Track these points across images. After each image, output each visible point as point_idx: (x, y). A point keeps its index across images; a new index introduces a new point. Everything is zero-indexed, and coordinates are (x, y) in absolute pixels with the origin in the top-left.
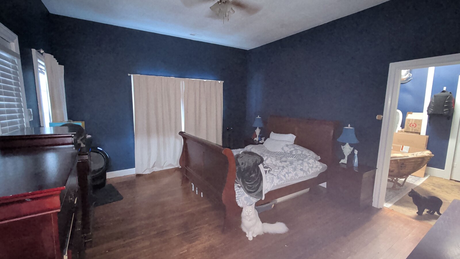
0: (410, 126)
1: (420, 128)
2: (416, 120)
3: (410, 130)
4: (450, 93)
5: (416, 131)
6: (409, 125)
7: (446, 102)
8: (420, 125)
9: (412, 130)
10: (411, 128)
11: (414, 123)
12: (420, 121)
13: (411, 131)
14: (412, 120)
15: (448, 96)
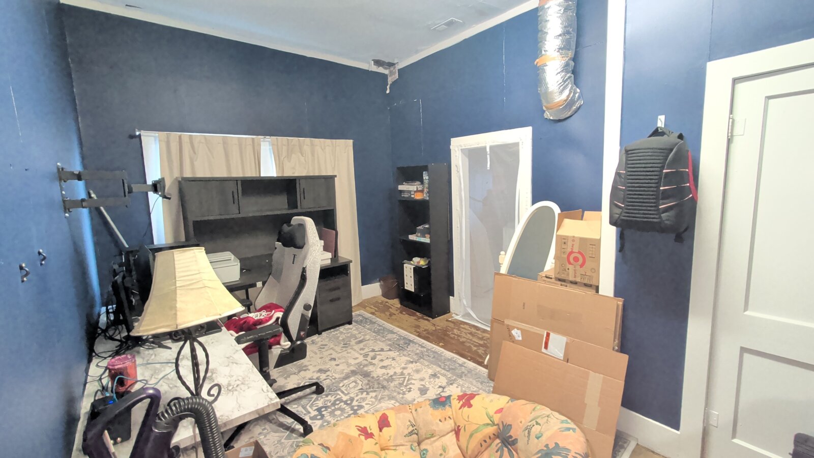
0: (570, 263)
1: (596, 270)
2: (583, 240)
3: (568, 275)
4: (681, 137)
5: (586, 282)
6: (565, 256)
7: (667, 173)
8: (596, 258)
9: (575, 277)
10: (571, 267)
11: (579, 253)
12: (596, 244)
13: (571, 278)
14: (574, 239)
15: (671, 150)
